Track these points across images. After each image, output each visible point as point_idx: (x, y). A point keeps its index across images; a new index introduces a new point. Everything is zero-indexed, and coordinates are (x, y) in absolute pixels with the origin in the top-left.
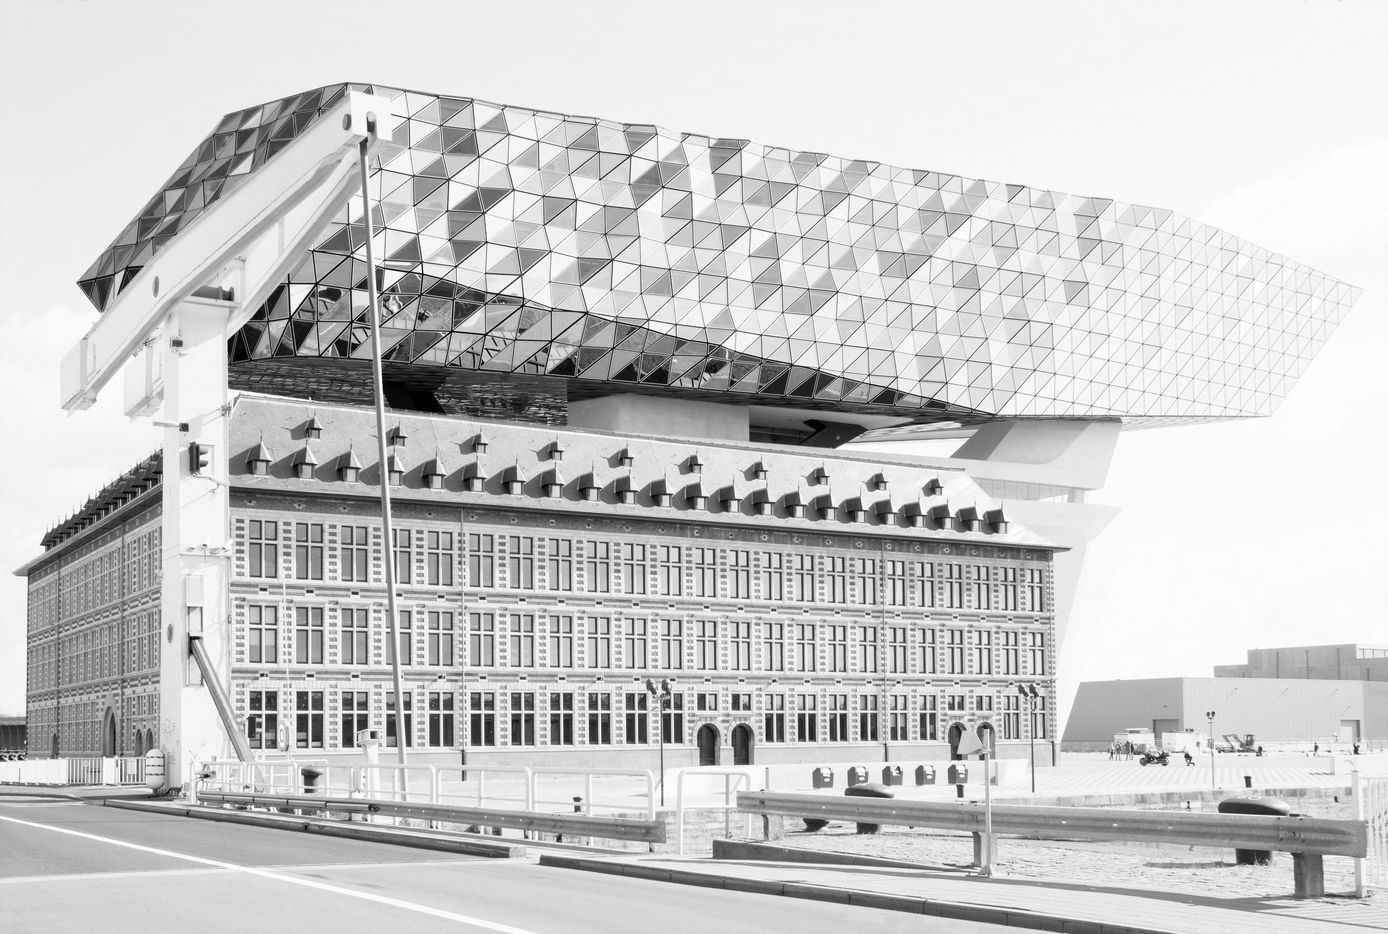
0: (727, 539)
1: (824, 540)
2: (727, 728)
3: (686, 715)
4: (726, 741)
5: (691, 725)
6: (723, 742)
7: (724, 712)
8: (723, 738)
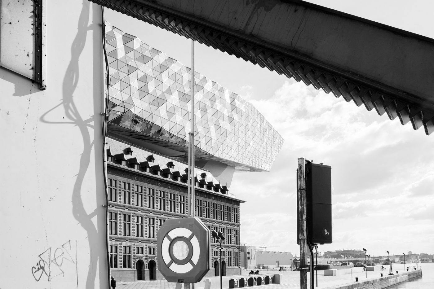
0: (146, 183)
1: (178, 188)
2: (147, 262)
3: (132, 256)
4: (146, 267)
5: (134, 260)
6: (145, 267)
7: (146, 255)
8: (145, 266)
